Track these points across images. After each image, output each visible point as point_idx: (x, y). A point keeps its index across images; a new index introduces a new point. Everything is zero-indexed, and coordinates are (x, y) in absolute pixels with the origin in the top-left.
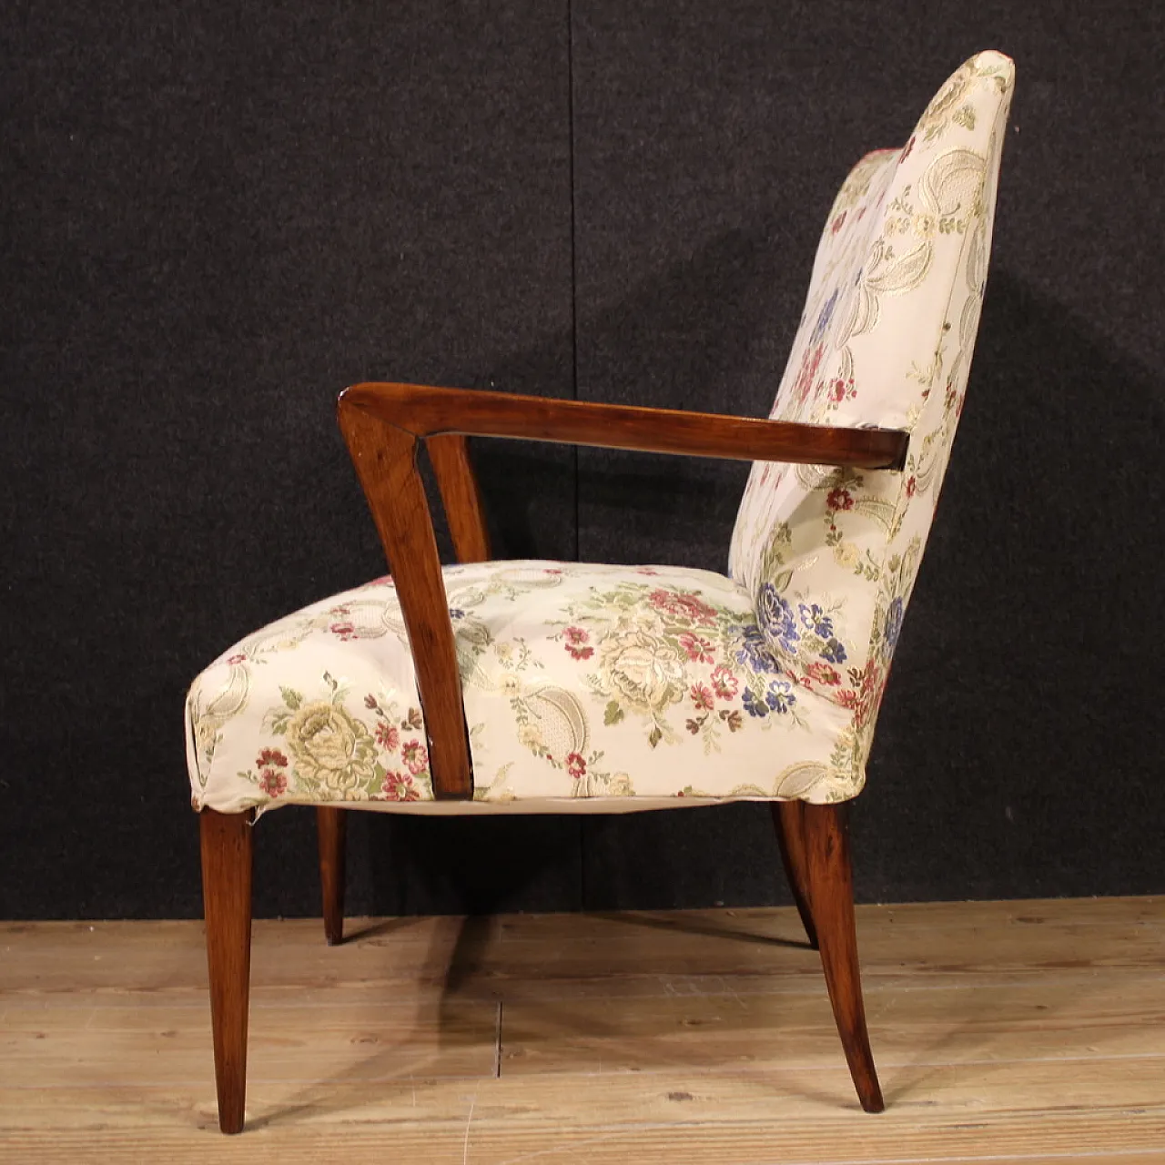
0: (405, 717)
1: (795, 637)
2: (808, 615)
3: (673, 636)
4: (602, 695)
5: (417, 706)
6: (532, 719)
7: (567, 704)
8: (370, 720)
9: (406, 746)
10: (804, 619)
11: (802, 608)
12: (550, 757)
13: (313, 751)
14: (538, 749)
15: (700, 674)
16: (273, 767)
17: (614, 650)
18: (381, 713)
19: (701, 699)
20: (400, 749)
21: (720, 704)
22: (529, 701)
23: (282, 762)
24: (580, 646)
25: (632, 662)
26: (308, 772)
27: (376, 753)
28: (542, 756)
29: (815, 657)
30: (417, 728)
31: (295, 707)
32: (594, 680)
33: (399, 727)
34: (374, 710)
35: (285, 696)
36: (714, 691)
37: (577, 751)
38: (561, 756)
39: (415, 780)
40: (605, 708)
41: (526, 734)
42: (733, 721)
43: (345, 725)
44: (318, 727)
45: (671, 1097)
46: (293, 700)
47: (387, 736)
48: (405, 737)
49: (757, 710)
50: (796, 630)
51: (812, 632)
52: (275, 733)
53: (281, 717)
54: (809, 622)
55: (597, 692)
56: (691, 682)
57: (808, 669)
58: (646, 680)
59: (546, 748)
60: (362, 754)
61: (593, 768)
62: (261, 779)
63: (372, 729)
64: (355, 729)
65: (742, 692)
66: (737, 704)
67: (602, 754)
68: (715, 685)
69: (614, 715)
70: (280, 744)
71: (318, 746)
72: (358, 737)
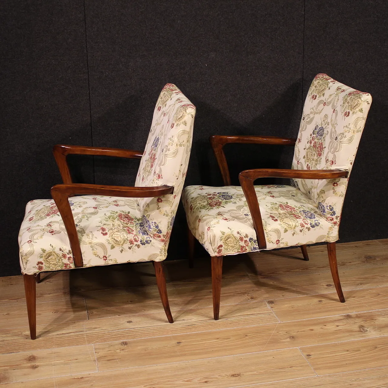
0: (68, 252)
1: (151, 228)
2: (154, 224)
3: (125, 228)
4: (110, 243)
5: (70, 249)
6: (95, 250)
7: (102, 246)
8: (61, 253)
9: (68, 258)
10: (153, 225)
11: (152, 222)
12: (99, 257)
13: (49, 261)
14: (97, 255)
15: (131, 237)
16: (40, 265)
17: (112, 233)
18: (63, 251)
19: (131, 242)
20: (67, 258)
21: (135, 243)
22: (95, 246)
23: (42, 264)
24: (104, 232)
25: (116, 235)
26: (48, 265)
27: (62, 260)
28: (97, 257)
29: (155, 233)
30: (71, 254)
31: (45, 252)
32: (108, 240)
33: (67, 254)
34: (61, 251)
35: (42, 250)
36: (134, 240)
37: (105, 255)
38: (102, 256)
39: (71, 264)
40: (111, 246)
41: (94, 253)
42: (138, 246)
43: (55, 255)
44: (49, 256)
45: (128, 322)
46: (44, 251)
47: (64, 256)
48: (68, 256)
49: (143, 244)
50: (151, 227)
51: (154, 227)
52: (40, 258)
53: (41, 255)
54: (154, 225)
55: (109, 243)
56: (129, 239)
57: (154, 235)
58: (119, 239)
59: (98, 255)
60: (59, 260)
61: (109, 258)
62: (38, 268)
63: (61, 255)
64: (57, 255)
65: (140, 240)
66: (139, 243)
67: (110, 255)
68: (134, 239)
69: (113, 247)
70: (41, 260)
71: (50, 260)
72: (58, 257)
